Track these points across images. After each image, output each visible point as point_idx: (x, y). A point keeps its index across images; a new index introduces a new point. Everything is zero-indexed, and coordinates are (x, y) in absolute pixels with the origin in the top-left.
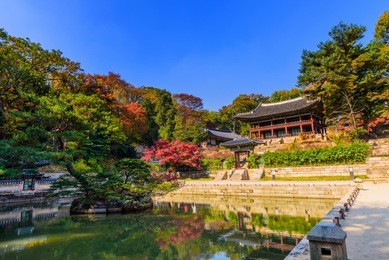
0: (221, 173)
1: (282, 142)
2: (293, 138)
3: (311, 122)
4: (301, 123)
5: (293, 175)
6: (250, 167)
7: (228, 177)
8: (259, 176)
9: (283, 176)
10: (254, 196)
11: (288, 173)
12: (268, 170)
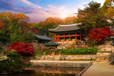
0: (43, 57)
5: (72, 59)
6: (55, 55)
7: (46, 59)
8: (59, 59)
9: (68, 59)
10: (58, 67)
11: (70, 58)
12: (62, 56)
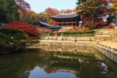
0: (47, 38)
1: (66, 28)
2: (70, 27)
3: (76, 22)
4: (72, 22)
5: (72, 39)
6: (57, 36)
7: (50, 39)
8: (61, 39)
9: (68, 39)
10: (62, 46)
11: (70, 38)
12: (64, 37)
